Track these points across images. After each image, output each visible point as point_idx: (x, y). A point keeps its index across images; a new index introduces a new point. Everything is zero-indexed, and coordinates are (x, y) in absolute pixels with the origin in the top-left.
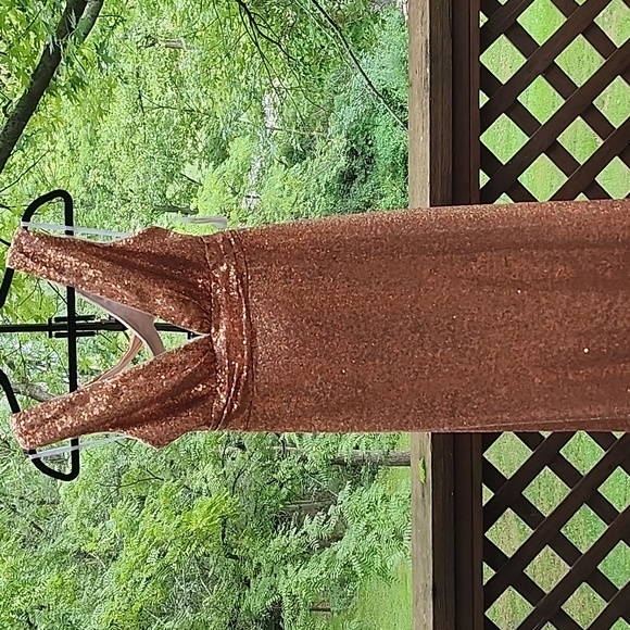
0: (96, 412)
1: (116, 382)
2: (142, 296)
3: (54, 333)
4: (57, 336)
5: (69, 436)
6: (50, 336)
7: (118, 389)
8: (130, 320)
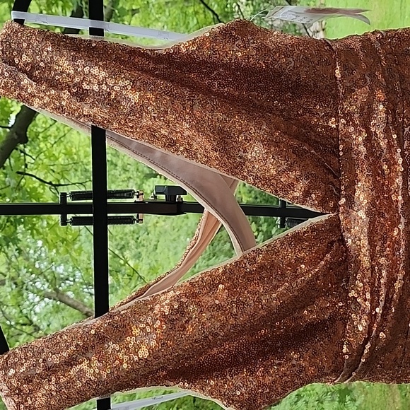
0: (144, 353)
1: (177, 299)
2: (224, 141)
3: (69, 216)
4: (76, 222)
5: (94, 396)
6: (64, 222)
7: (181, 311)
8: (201, 187)
